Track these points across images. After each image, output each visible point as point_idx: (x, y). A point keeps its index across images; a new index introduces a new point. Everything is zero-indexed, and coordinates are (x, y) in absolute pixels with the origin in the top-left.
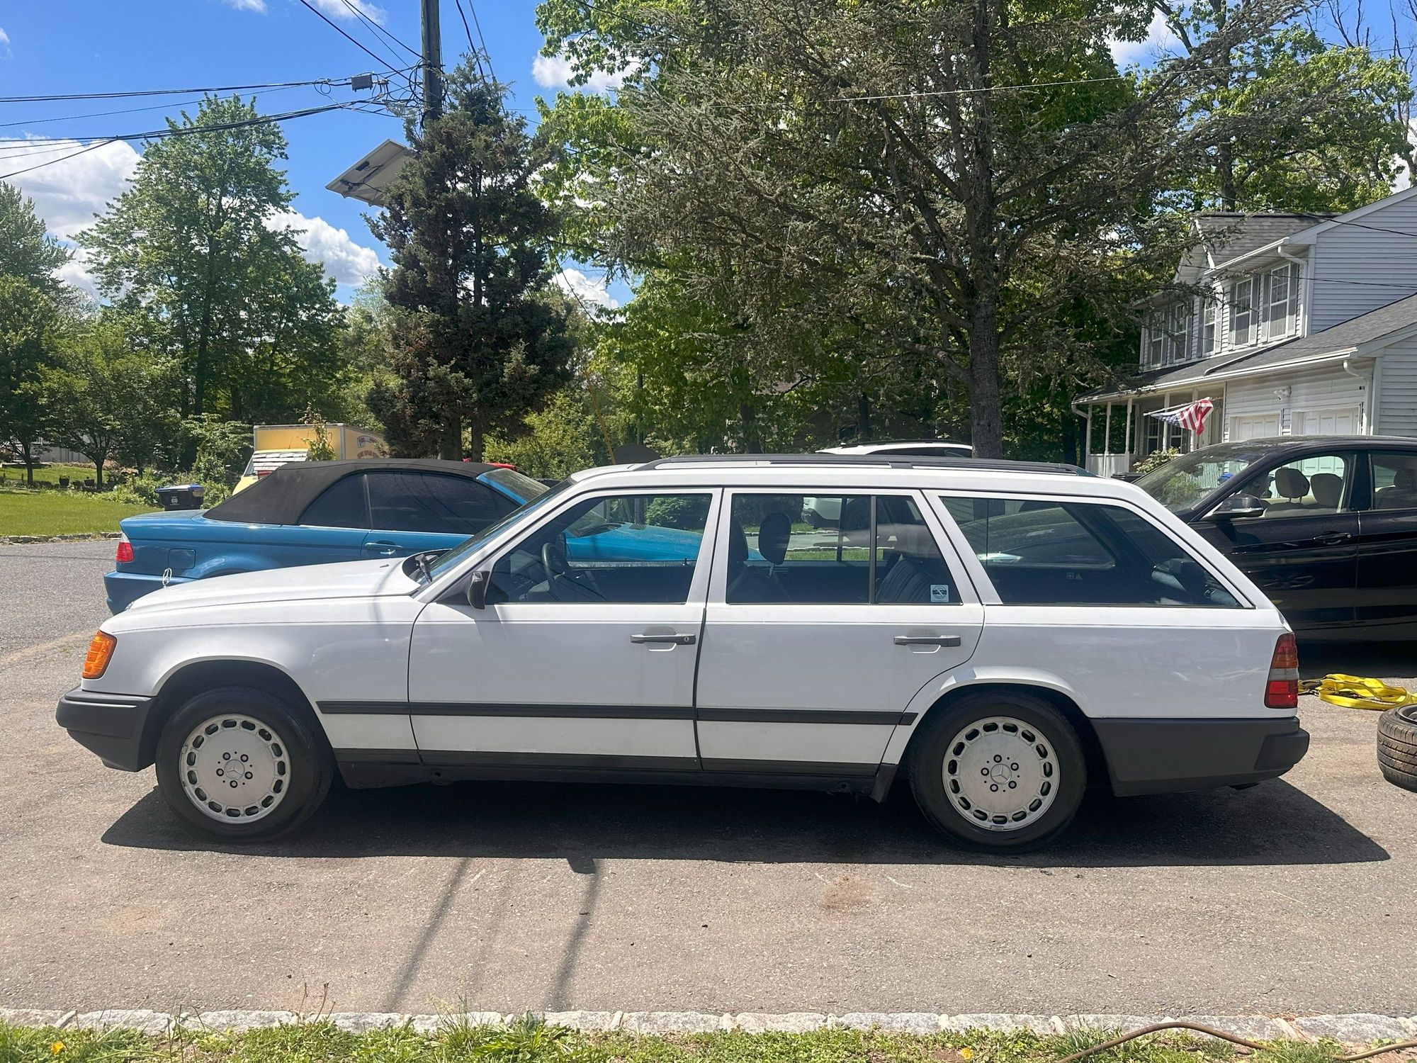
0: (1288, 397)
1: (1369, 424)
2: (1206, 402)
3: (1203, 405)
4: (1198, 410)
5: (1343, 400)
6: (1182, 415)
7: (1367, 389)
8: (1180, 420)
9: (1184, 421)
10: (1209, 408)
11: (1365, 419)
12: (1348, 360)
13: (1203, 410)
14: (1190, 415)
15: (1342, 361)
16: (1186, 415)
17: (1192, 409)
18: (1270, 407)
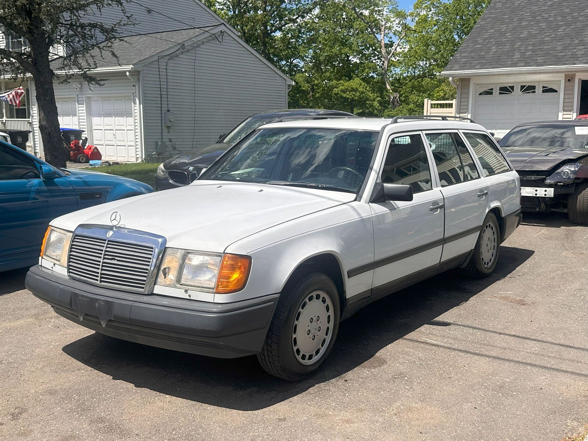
0: (80, 88)
1: (140, 104)
2: (21, 89)
3: (19, 91)
4: (17, 93)
5: (118, 92)
6: (9, 97)
7: (137, 87)
8: (9, 99)
9: (11, 100)
10: (22, 93)
11: (137, 101)
12: (129, 71)
13: (19, 94)
14: (13, 96)
15: (125, 72)
16: (11, 96)
17: (14, 93)
18: (68, 93)
